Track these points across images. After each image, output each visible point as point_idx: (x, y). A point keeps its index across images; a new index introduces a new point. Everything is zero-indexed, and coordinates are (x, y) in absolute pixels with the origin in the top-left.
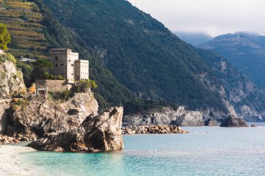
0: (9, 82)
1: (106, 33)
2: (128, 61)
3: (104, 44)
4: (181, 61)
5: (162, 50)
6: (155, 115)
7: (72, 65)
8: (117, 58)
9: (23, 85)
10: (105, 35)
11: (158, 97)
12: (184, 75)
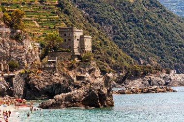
0: (27, 56)
1: (111, 11)
3: (109, 21)
4: (175, 32)
5: (159, 24)
6: (152, 78)
7: (78, 40)
8: (121, 31)
9: (38, 58)
10: (110, 13)
11: (156, 63)
12: (178, 44)
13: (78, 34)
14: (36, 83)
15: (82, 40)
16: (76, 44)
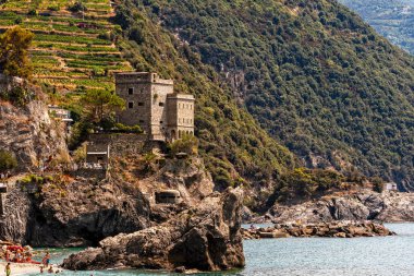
0: (37, 141)
1: (243, 35)
2: (288, 93)
3: (237, 59)
4: (396, 91)
5: (357, 69)
6: (338, 200)
7: (161, 104)
9: (63, 146)
10: (241, 41)
11: (349, 165)
12: (403, 119)
13: (162, 89)
14: (57, 207)
15: (170, 106)
16: (157, 114)
